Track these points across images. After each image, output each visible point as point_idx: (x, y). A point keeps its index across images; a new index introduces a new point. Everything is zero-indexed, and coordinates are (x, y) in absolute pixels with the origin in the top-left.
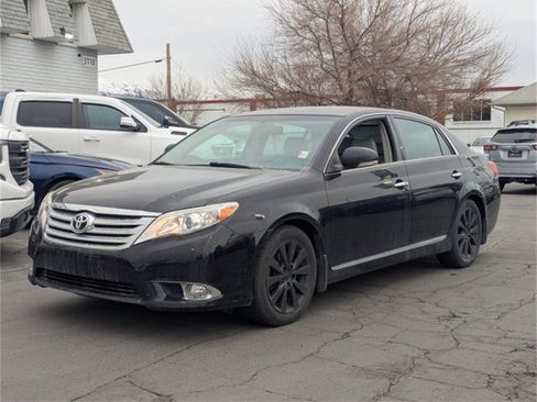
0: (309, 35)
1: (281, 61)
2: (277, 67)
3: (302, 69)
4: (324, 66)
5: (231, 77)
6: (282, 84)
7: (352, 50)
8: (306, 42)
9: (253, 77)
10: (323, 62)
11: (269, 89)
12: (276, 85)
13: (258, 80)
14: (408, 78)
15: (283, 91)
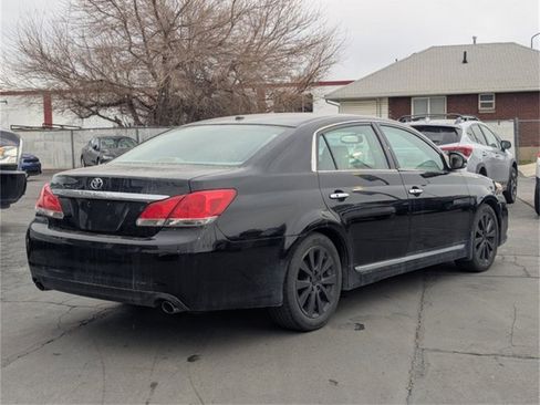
0: (113, 11)
1: (78, 41)
2: (74, 50)
3: (105, 52)
4: (132, 49)
5: (14, 60)
6: (81, 70)
7: (166, 31)
8: (109, 19)
9: (43, 61)
10: (131, 45)
11: (64, 77)
12: (73, 71)
13: (49, 66)
14: (233, 68)
15: (83, 80)
